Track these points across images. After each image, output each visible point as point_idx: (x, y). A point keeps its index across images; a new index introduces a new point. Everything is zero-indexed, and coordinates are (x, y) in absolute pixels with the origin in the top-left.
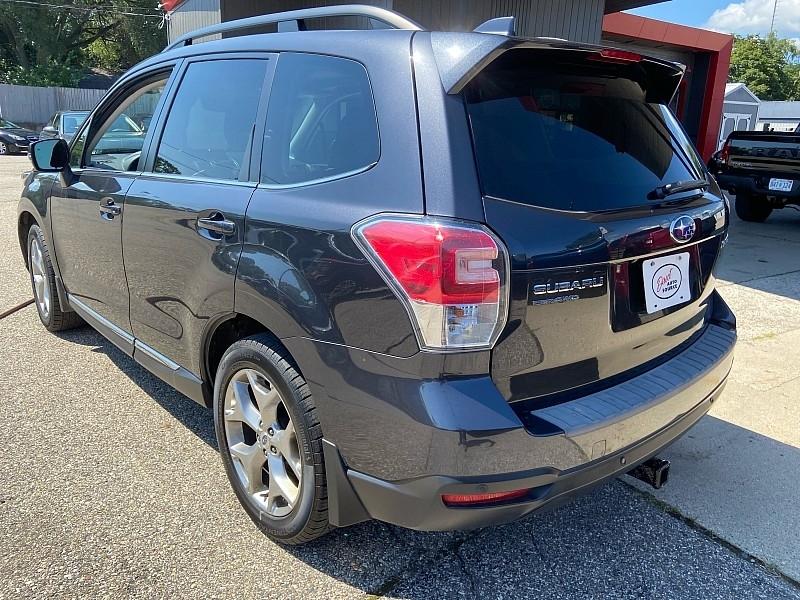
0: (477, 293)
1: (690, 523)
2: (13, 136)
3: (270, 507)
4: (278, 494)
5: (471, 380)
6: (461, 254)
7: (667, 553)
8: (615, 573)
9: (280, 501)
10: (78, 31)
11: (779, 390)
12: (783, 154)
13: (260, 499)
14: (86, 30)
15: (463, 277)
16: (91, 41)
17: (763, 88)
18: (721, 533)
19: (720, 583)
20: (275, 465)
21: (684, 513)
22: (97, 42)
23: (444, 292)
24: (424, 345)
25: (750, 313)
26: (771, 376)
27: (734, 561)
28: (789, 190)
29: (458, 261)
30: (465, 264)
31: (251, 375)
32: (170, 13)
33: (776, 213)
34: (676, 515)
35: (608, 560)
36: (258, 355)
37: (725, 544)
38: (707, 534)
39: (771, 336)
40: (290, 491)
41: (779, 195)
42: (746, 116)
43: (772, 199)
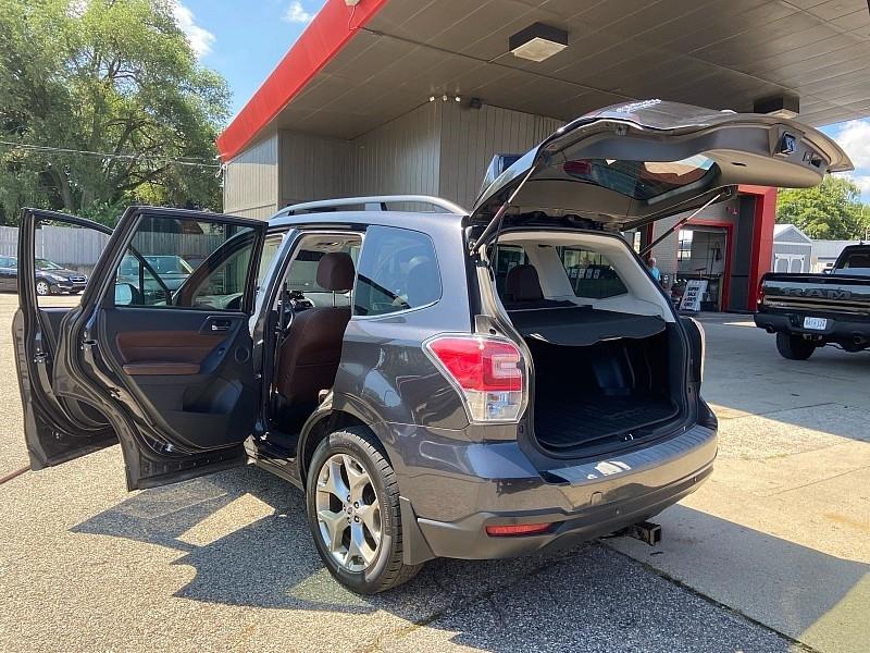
0: (505, 384)
1: (678, 583)
2: (56, 277)
3: (347, 564)
4: (355, 554)
5: (504, 444)
6: (496, 358)
7: (655, 599)
8: (612, 611)
9: (357, 560)
10: (125, 175)
11: (779, 497)
12: (815, 294)
13: (340, 557)
14: (133, 174)
15: (498, 373)
16: (137, 184)
17: (824, 227)
18: (701, 589)
19: (693, 619)
20: (357, 532)
21: (673, 577)
22: (145, 185)
23: (485, 383)
24: (472, 420)
25: (771, 438)
26: (773, 486)
27: (708, 607)
28: (823, 328)
29: (494, 363)
30: (498, 366)
31: (347, 459)
32: (227, 163)
33: (818, 351)
34: (667, 578)
35: (607, 604)
36: (355, 445)
37: (703, 597)
38: (691, 590)
39: (783, 456)
40: (368, 555)
41: (815, 333)
42: (800, 257)
43: (808, 337)
